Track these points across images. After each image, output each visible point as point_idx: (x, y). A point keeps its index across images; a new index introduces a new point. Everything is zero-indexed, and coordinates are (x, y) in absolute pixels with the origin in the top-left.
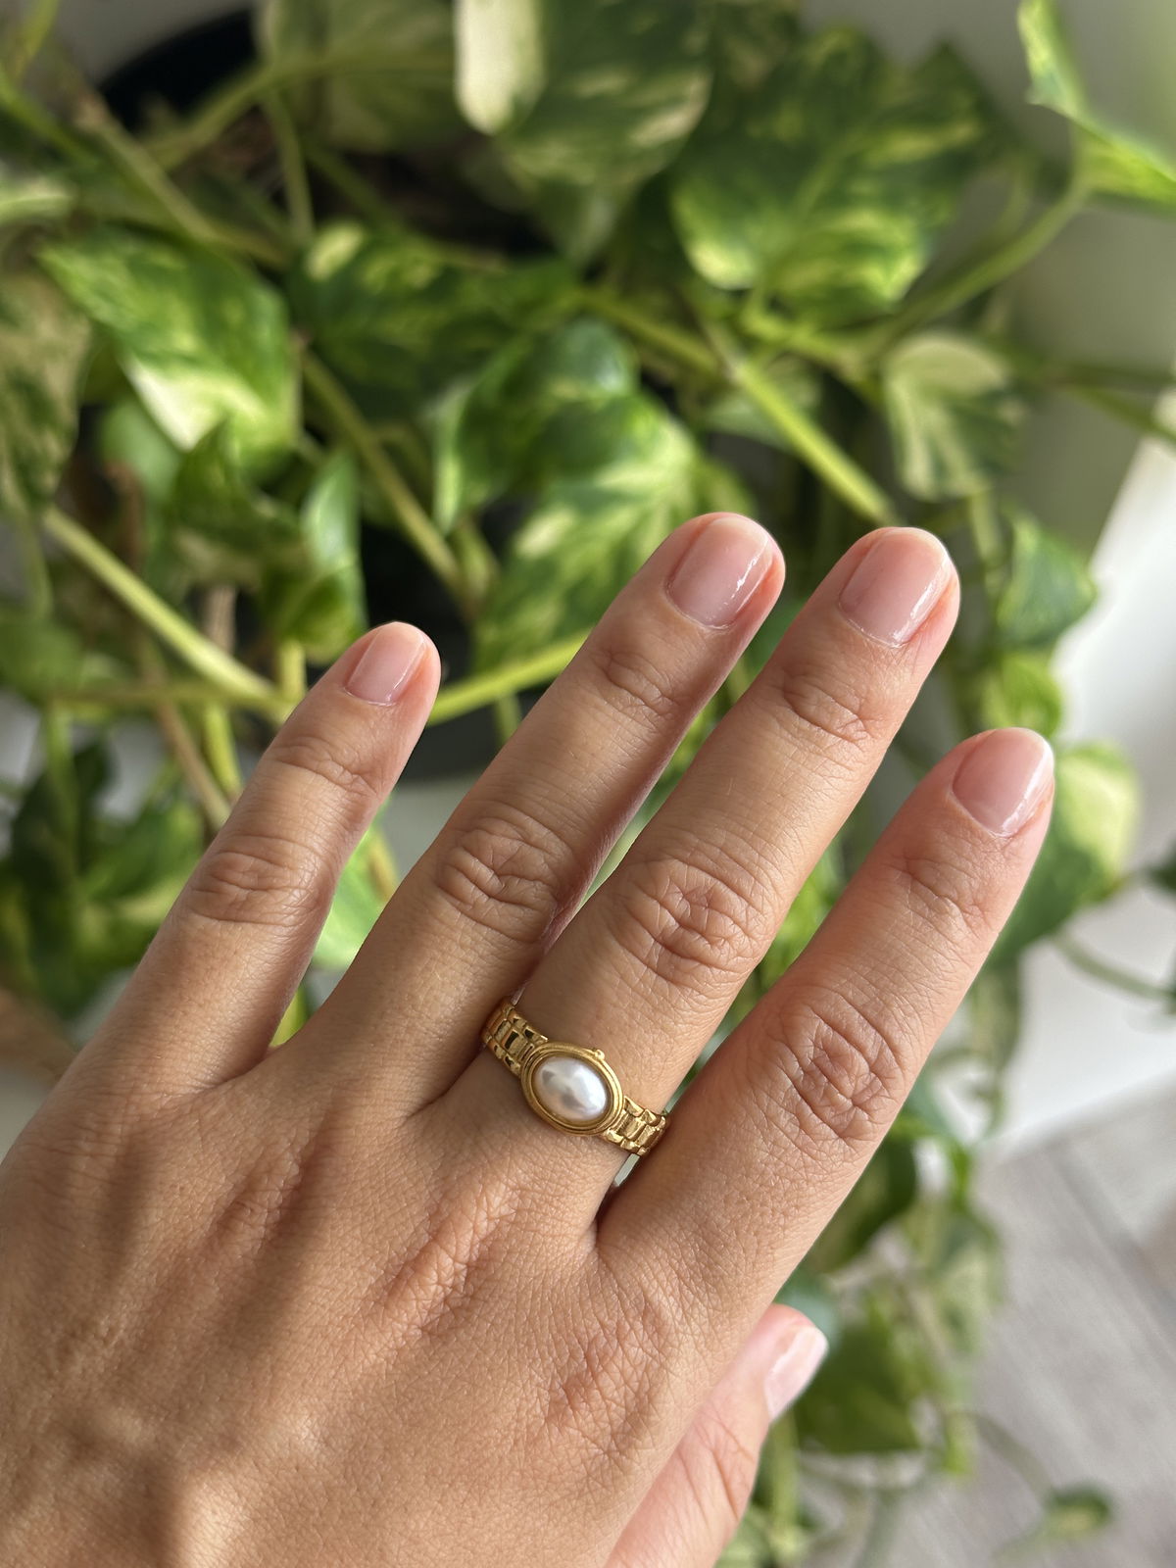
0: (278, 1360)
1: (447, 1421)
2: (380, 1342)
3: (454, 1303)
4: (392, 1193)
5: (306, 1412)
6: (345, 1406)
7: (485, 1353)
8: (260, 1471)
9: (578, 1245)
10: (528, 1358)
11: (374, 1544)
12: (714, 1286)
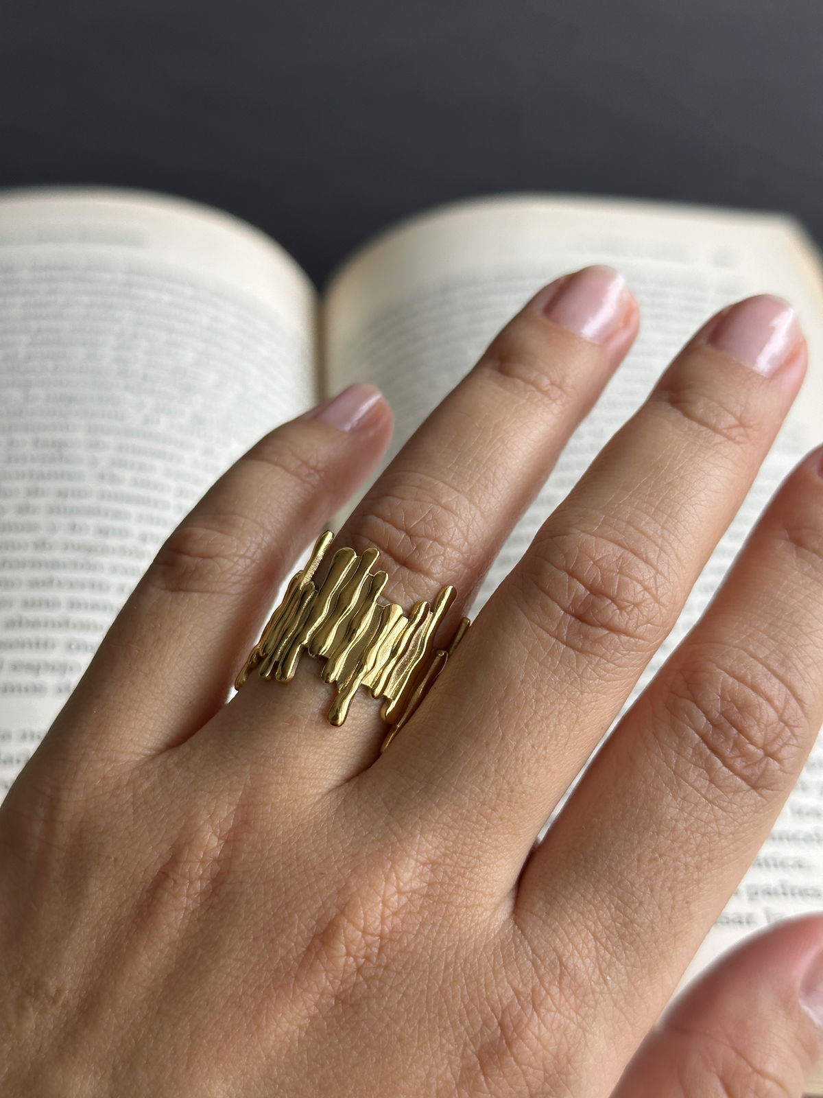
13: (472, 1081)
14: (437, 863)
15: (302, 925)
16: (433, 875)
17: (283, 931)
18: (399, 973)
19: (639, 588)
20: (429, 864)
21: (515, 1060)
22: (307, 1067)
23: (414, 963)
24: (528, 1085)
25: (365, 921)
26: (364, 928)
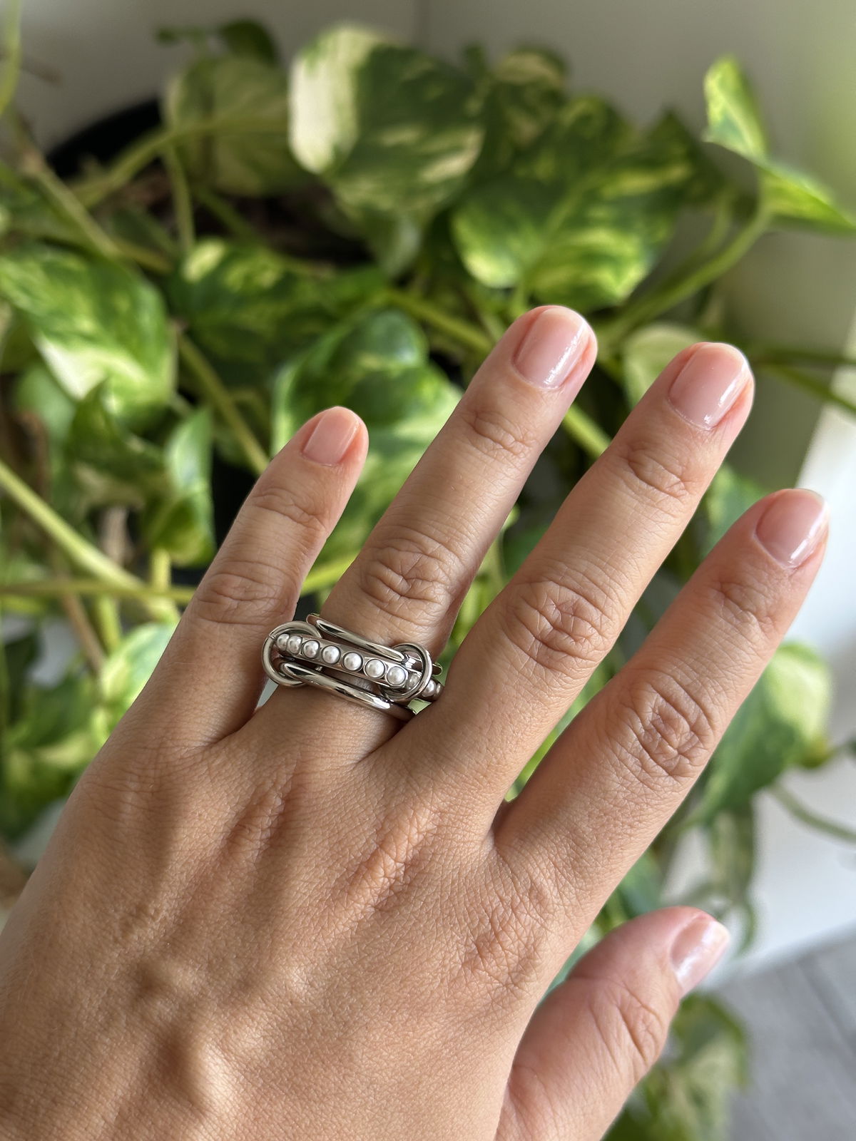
0: (275, 930)
1: (394, 968)
2: (345, 917)
3: (397, 889)
4: (350, 816)
5: (296, 963)
6: (323, 960)
7: (420, 922)
8: (266, 1005)
9: (481, 847)
10: (450, 924)
11: (345, 1051)
12: (580, 873)
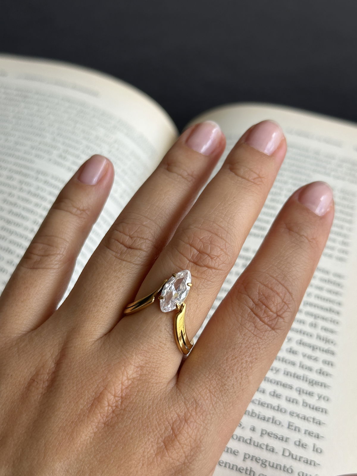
13: (161, 453)
14: (143, 367)
15: (89, 395)
16: (141, 371)
17: (81, 398)
18: (130, 411)
19: (219, 249)
20: (139, 367)
21: (179, 442)
22: (94, 453)
23: (136, 407)
24: (184, 452)
25: (115, 391)
26: (115, 394)
